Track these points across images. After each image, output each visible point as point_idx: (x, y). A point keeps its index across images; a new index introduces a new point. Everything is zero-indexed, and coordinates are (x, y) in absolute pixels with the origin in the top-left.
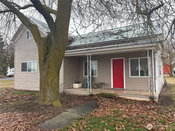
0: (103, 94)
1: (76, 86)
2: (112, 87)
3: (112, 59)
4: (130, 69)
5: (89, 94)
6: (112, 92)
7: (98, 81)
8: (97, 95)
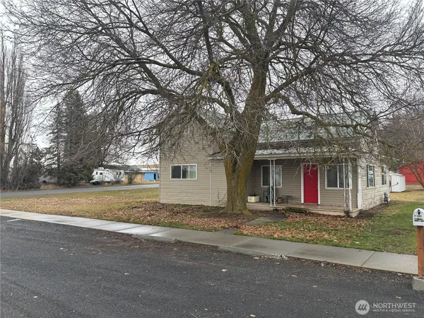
0: (290, 208)
1: (252, 199)
2: (302, 202)
3: (302, 165)
4: (326, 178)
5: (272, 209)
6: (302, 207)
7: (283, 194)
8: (283, 209)
